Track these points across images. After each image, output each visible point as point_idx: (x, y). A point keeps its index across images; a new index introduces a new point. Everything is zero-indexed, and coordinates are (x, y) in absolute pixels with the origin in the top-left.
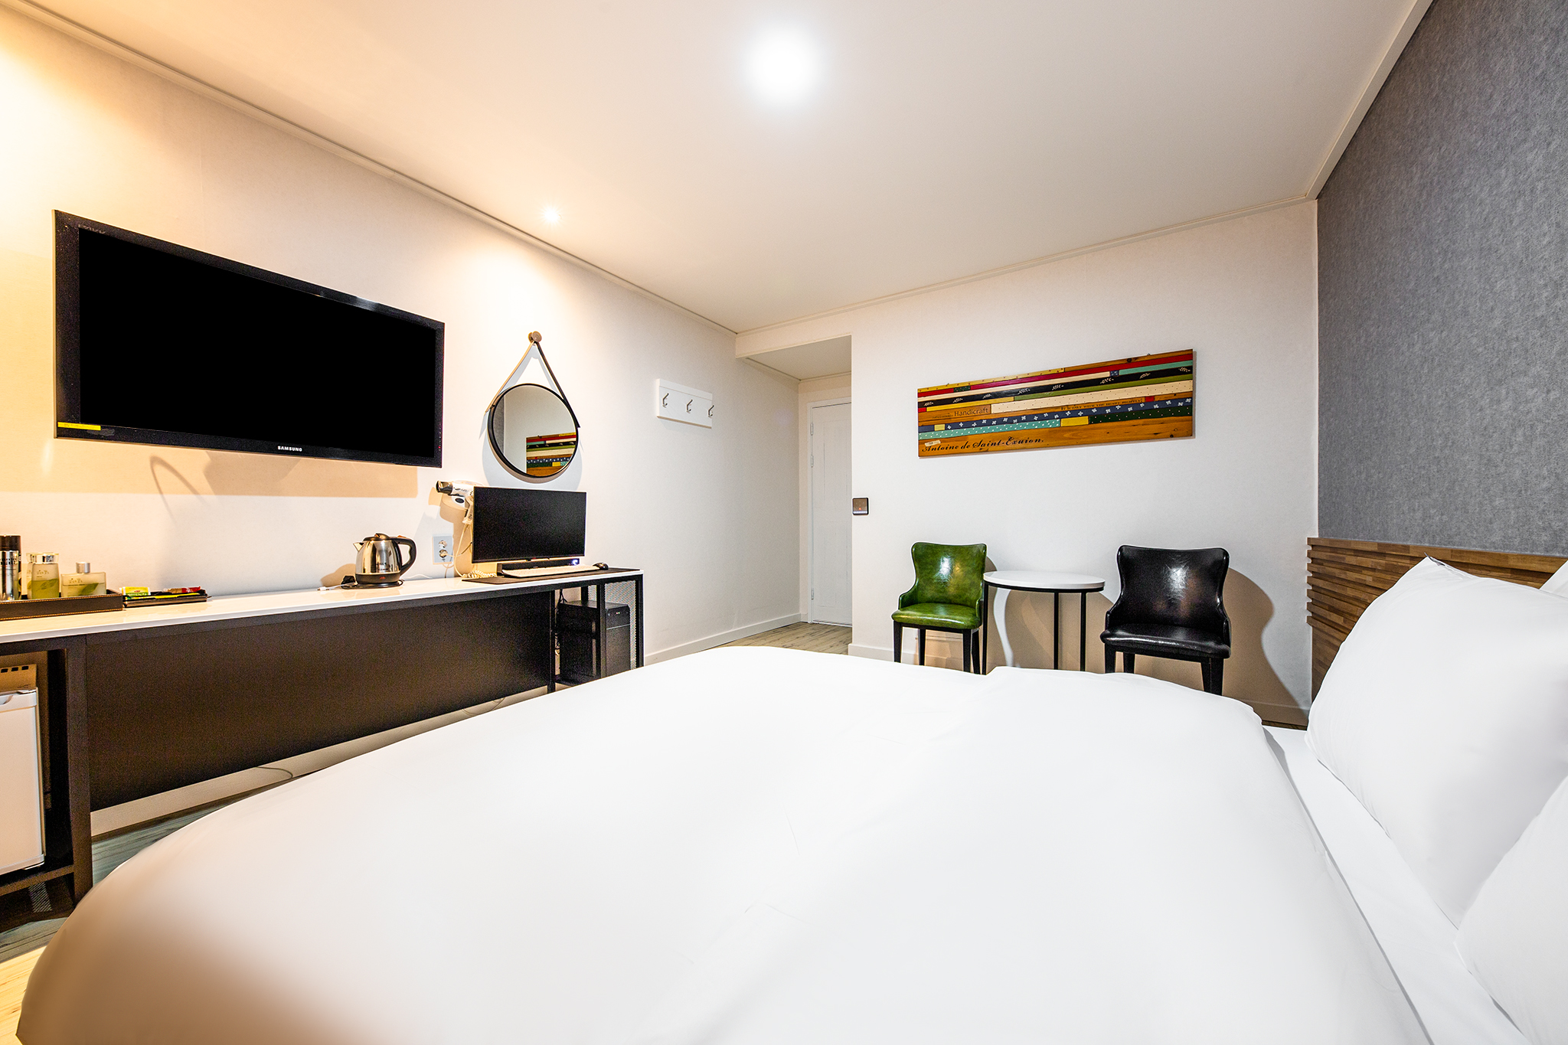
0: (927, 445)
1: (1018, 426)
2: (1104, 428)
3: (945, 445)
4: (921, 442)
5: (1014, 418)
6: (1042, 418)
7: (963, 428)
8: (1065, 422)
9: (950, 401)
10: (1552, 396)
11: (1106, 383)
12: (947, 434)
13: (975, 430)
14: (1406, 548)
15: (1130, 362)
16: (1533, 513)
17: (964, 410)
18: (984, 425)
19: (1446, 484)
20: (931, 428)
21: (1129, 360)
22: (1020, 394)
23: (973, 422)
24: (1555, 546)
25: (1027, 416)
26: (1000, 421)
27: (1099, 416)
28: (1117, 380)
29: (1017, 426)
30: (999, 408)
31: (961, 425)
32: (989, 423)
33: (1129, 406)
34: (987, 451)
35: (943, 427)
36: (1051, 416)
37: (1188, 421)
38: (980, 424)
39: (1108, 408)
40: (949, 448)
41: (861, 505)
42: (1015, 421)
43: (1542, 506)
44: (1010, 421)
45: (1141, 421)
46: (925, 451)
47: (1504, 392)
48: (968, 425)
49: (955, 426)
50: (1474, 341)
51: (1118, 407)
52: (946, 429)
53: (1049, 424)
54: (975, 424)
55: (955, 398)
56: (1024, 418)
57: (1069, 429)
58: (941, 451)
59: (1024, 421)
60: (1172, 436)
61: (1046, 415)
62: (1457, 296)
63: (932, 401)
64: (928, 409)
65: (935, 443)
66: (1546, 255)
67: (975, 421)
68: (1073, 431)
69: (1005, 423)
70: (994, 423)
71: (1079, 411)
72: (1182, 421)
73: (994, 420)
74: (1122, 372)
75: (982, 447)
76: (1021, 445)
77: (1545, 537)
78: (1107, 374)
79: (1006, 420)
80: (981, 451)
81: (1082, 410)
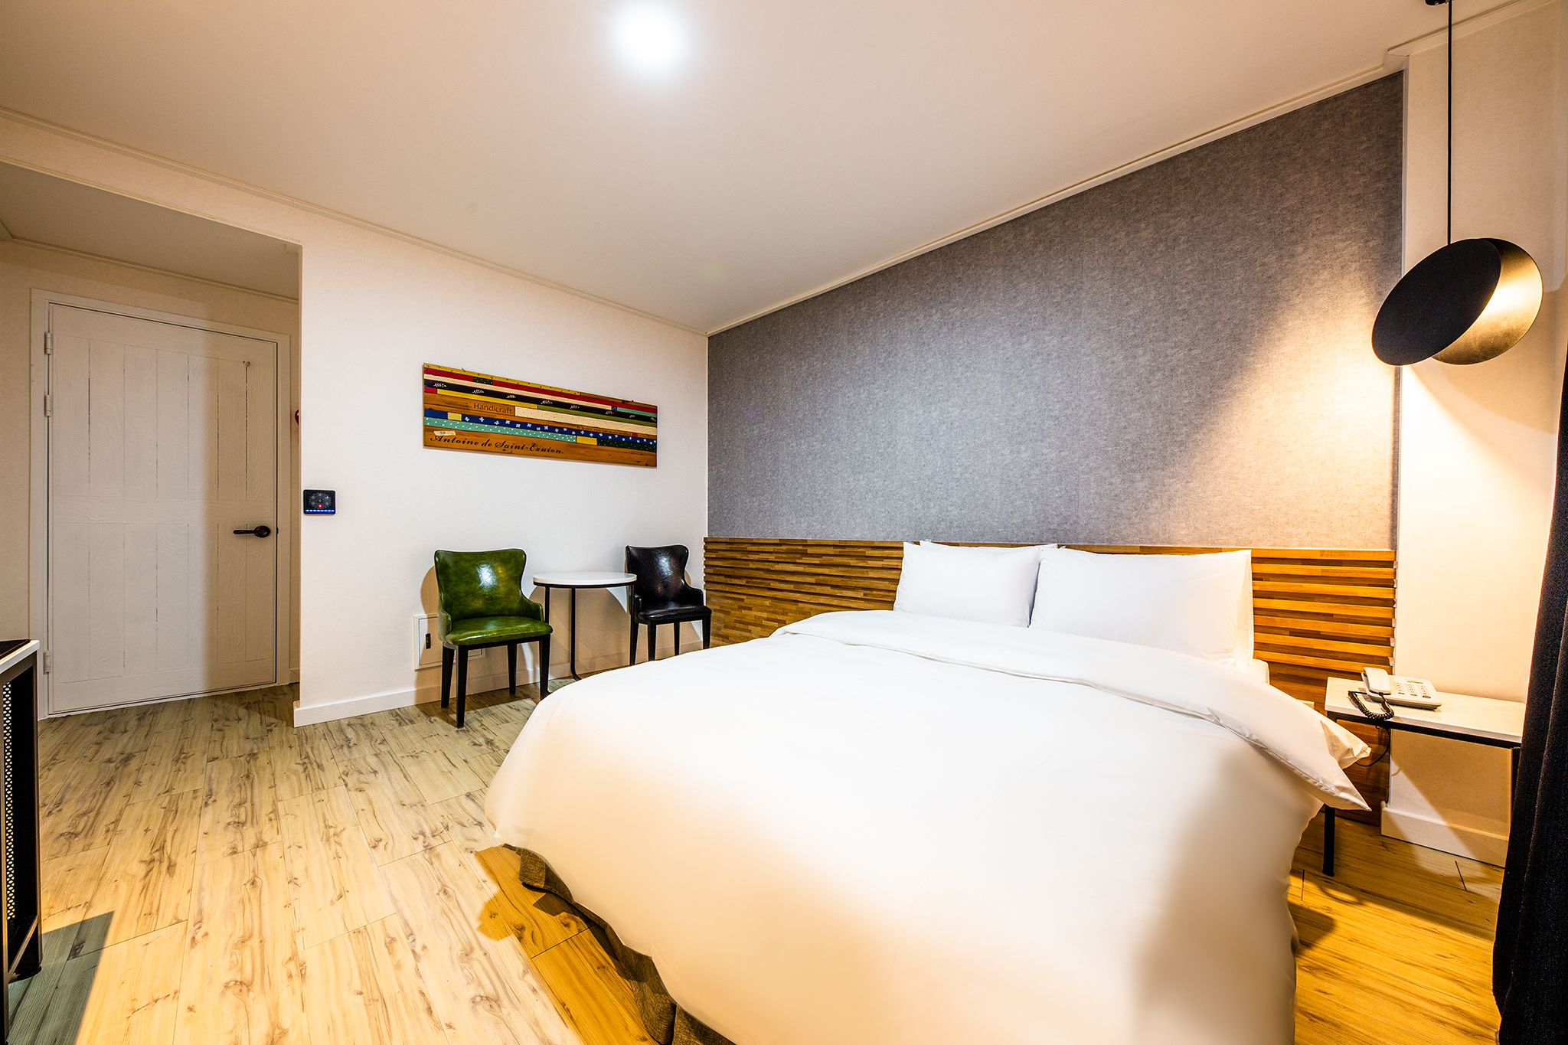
0: (438, 433)
1: (541, 435)
2: (607, 451)
3: (461, 438)
4: (428, 429)
5: (539, 426)
6: (561, 431)
7: (484, 423)
8: (581, 440)
9: (470, 390)
10: (886, 483)
11: (608, 415)
12: (464, 426)
13: (500, 430)
14: (806, 541)
15: (624, 404)
16: (878, 525)
17: (482, 404)
18: (507, 426)
19: (825, 512)
20: (443, 415)
21: (623, 401)
22: (543, 404)
23: (496, 420)
24: (888, 538)
25: (549, 427)
26: (524, 426)
27: (606, 439)
28: (616, 415)
29: (539, 434)
30: (523, 411)
31: (482, 419)
32: (513, 424)
33: (624, 437)
34: (511, 453)
35: (459, 417)
36: (569, 432)
37: (652, 455)
38: (502, 423)
39: (610, 435)
40: (463, 443)
41: (321, 502)
42: (539, 429)
43: (881, 523)
44: (534, 427)
45: (630, 450)
46: (431, 441)
47: (862, 477)
48: (490, 421)
49: (474, 419)
50: (844, 453)
51: (616, 436)
52: (463, 420)
53: (569, 438)
54: (497, 423)
55: (476, 389)
56: (546, 428)
57: (583, 446)
58: (455, 444)
59: (546, 431)
60: (647, 465)
61: (565, 430)
62: (833, 431)
63: (445, 383)
64: (439, 391)
65: (447, 433)
66: (884, 430)
67: (497, 419)
68: (586, 448)
69: (529, 428)
70: (518, 426)
71: (591, 432)
72: (650, 455)
73: (518, 423)
74: (619, 409)
75: (506, 448)
76: (543, 453)
77: (883, 534)
78: (609, 408)
79: (529, 425)
80: (504, 452)
81: (593, 433)
